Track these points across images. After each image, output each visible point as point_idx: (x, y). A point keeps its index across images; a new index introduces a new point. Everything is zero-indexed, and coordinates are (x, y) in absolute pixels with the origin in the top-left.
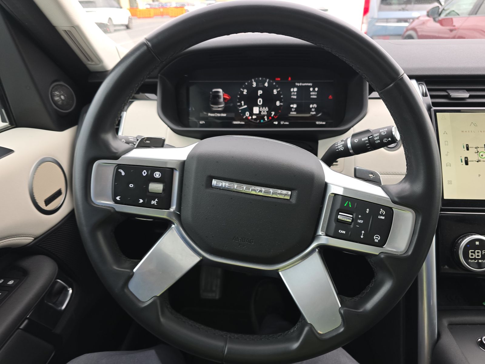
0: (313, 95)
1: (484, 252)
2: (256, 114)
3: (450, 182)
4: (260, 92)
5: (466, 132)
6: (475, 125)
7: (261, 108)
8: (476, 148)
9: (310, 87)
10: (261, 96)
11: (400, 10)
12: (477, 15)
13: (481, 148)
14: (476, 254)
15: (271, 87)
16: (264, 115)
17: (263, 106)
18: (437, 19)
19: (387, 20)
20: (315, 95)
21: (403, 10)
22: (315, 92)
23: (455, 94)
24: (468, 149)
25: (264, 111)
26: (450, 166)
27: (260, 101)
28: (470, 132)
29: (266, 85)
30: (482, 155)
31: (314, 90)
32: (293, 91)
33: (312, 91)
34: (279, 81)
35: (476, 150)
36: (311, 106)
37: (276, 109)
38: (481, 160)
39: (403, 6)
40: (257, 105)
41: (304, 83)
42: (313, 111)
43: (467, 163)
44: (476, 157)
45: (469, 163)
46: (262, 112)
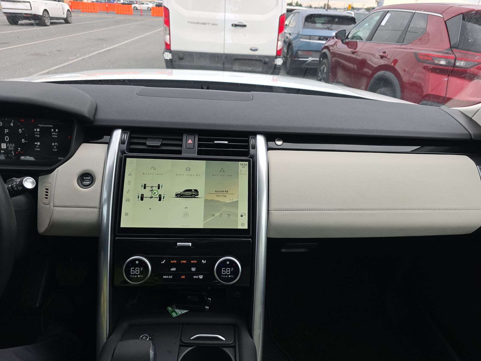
0: (54, 135)
1: (142, 269)
2: (3, 149)
3: (127, 214)
4: (6, 131)
5: (146, 174)
6: (155, 169)
7: (8, 144)
8: (151, 187)
9: (51, 128)
10: (7, 134)
11: (325, 28)
12: (372, 42)
13: (155, 187)
14: (136, 271)
15: (16, 127)
16: (12, 151)
17: (10, 142)
18: (344, 41)
19: (310, 37)
20: (56, 135)
21: (328, 29)
22: (56, 132)
23: (150, 143)
24: (145, 188)
25: (11, 147)
26: (129, 201)
27: (7, 138)
28: (149, 174)
29: (12, 124)
30: (155, 193)
31: (55, 131)
32: (37, 131)
33: (53, 132)
34: (23, 121)
35: (151, 189)
36: (53, 144)
37: (22, 145)
38: (154, 196)
39: (329, 26)
40: (4, 142)
41: (45, 125)
42: (55, 149)
43: (142, 199)
44: (150, 194)
45: (144, 199)
46: (10, 147)
